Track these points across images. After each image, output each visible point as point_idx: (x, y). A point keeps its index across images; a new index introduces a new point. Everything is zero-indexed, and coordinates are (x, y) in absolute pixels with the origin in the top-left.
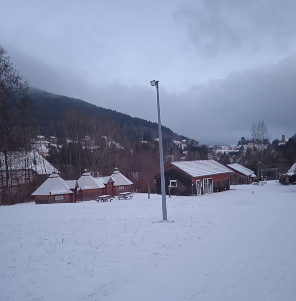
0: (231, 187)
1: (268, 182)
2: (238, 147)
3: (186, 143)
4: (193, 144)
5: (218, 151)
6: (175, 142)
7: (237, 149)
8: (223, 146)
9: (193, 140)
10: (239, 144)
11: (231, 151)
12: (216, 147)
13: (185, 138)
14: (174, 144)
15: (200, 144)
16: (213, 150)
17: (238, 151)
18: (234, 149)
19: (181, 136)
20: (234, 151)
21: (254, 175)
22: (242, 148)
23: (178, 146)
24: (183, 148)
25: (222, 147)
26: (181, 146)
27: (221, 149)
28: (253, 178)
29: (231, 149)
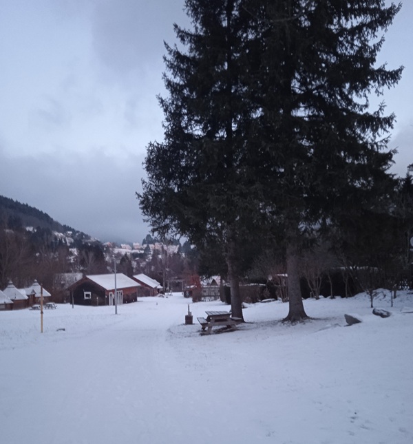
0: (139, 299)
1: (174, 294)
2: (142, 247)
3: (72, 237)
4: (83, 238)
5: (116, 251)
6: (56, 234)
7: (142, 249)
8: (123, 243)
9: (82, 234)
10: (144, 242)
11: (134, 251)
12: (114, 245)
13: (70, 229)
14: (56, 238)
15: (92, 240)
16: (111, 249)
17: (142, 252)
18: (138, 249)
19: (65, 226)
20: (138, 251)
21: (160, 287)
22: (147, 249)
23: (61, 241)
24: (69, 244)
25: (122, 245)
26: (65, 240)
27: (121, 247)
28: (159, 289)
29: (133, 249)
